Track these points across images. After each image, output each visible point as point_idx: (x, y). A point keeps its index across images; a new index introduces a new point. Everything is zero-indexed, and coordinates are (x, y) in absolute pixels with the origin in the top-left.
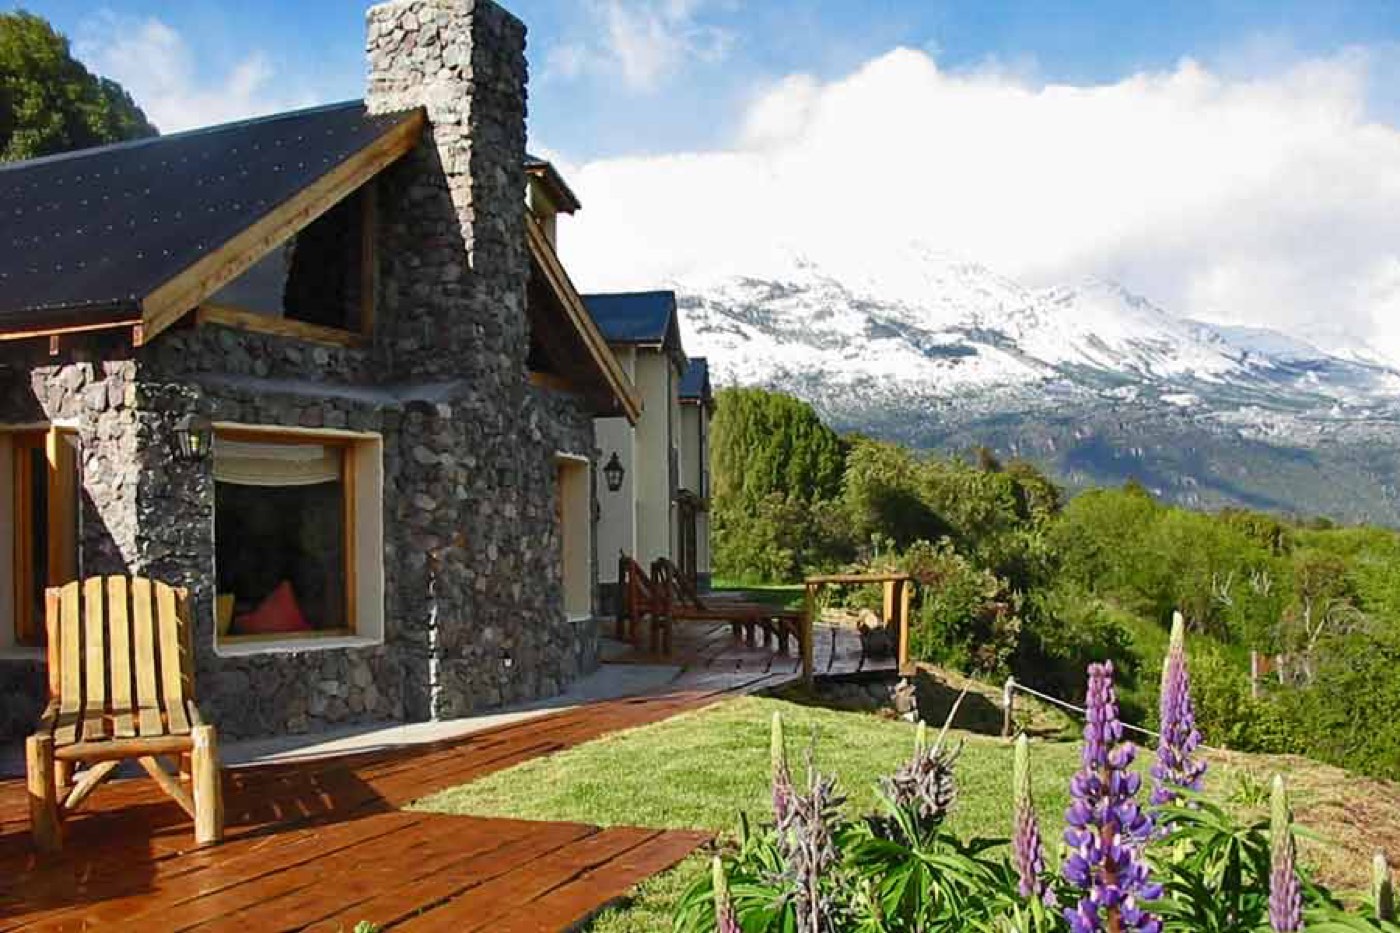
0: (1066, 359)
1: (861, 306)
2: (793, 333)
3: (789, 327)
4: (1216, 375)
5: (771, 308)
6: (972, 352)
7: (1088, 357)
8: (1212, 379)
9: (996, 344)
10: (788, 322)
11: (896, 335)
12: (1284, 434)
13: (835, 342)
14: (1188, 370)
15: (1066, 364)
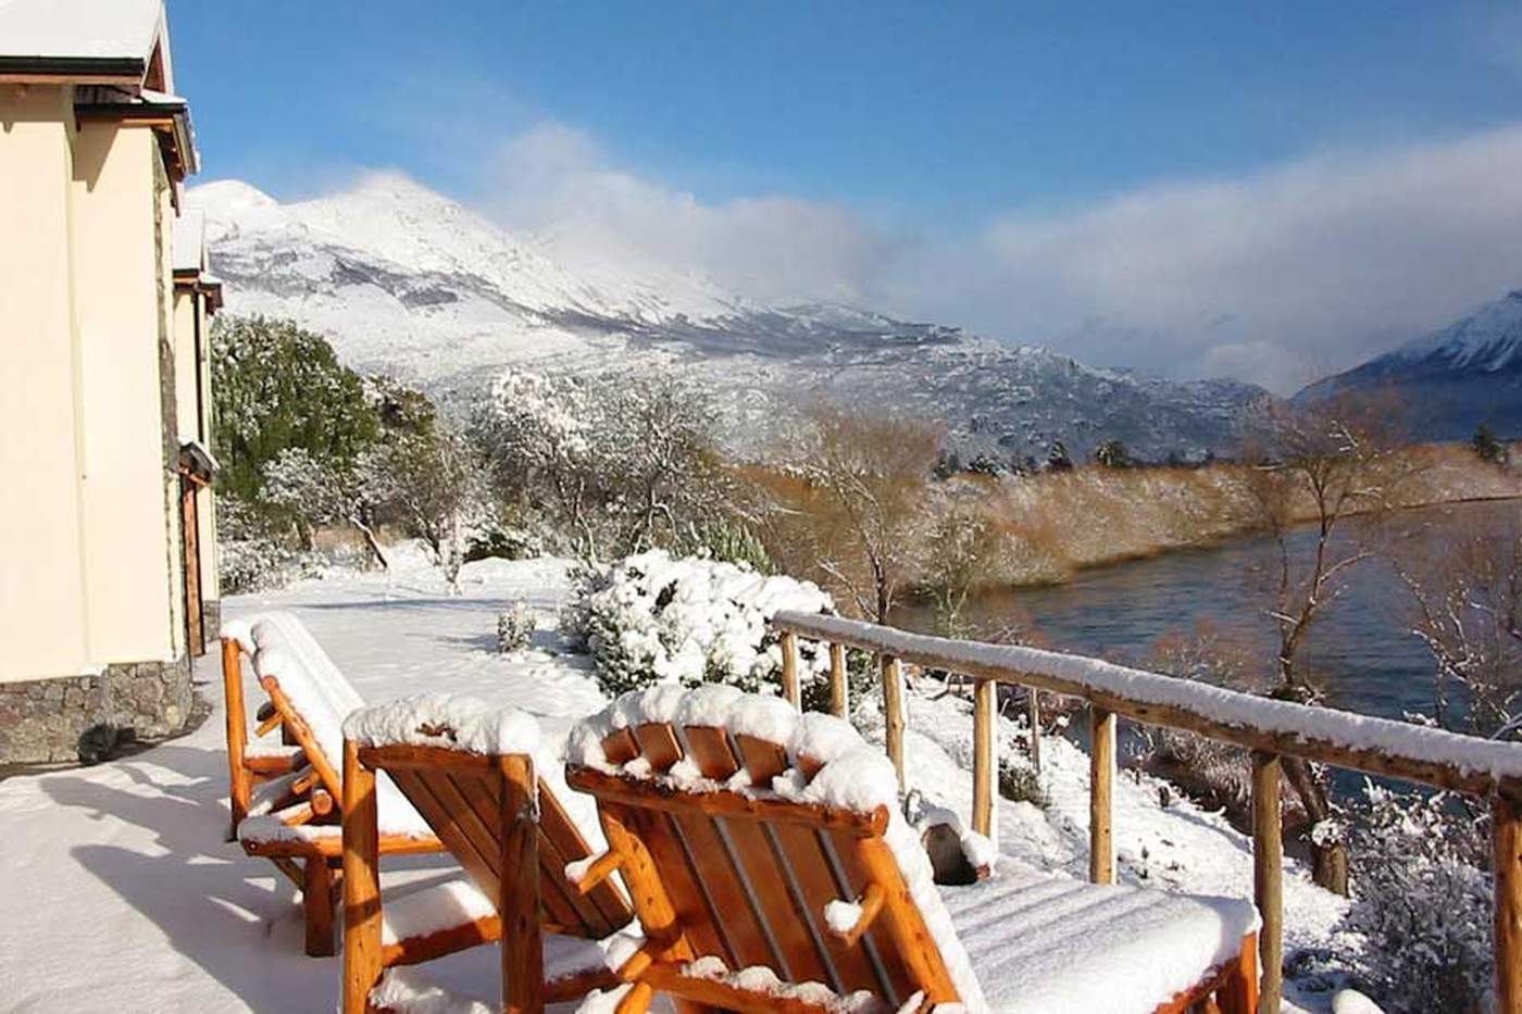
0: (552, 305)
1: (327, 249)
2: (252, 279)
3: (247, 272)
4: (708, 321)
5: (224, 250)
6: (452, 297)
7: (577, 304)
8: (704, 326)
9: (477, 290)
10: (245, 265)
11: (367, 280)
12: (780, 380)
13: (298, 288)
14: (679, 316)
15: (553, 310)
